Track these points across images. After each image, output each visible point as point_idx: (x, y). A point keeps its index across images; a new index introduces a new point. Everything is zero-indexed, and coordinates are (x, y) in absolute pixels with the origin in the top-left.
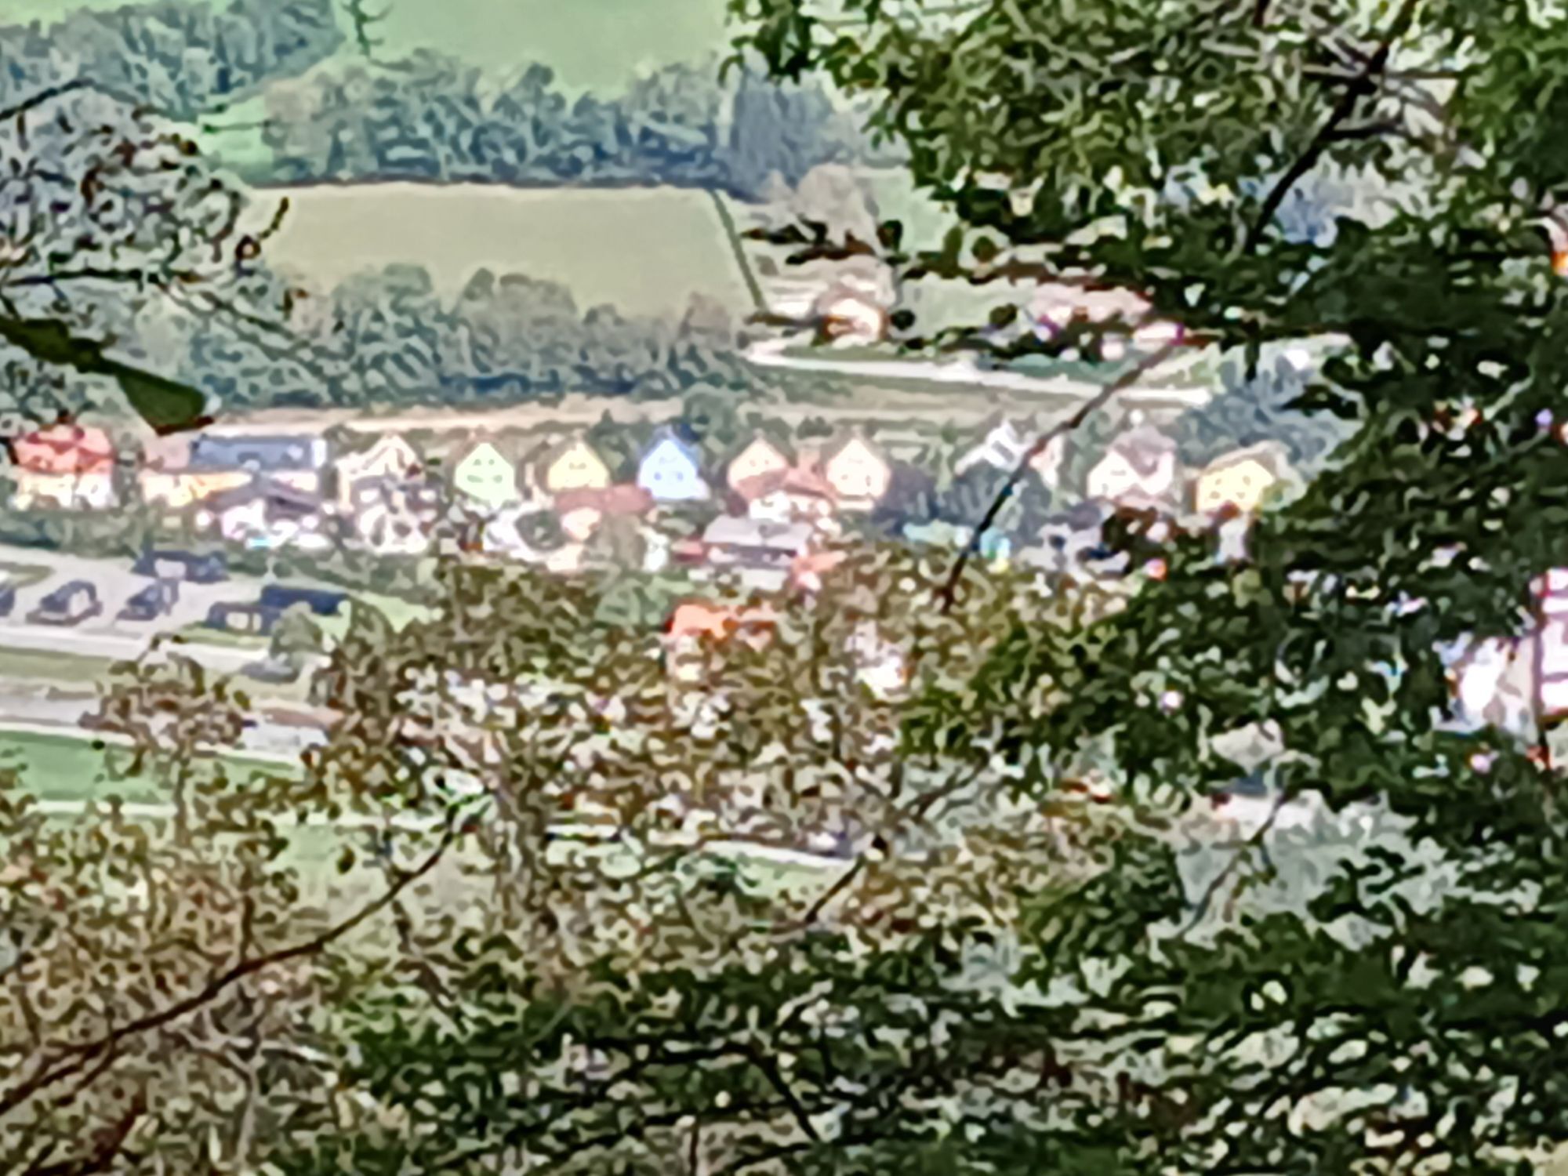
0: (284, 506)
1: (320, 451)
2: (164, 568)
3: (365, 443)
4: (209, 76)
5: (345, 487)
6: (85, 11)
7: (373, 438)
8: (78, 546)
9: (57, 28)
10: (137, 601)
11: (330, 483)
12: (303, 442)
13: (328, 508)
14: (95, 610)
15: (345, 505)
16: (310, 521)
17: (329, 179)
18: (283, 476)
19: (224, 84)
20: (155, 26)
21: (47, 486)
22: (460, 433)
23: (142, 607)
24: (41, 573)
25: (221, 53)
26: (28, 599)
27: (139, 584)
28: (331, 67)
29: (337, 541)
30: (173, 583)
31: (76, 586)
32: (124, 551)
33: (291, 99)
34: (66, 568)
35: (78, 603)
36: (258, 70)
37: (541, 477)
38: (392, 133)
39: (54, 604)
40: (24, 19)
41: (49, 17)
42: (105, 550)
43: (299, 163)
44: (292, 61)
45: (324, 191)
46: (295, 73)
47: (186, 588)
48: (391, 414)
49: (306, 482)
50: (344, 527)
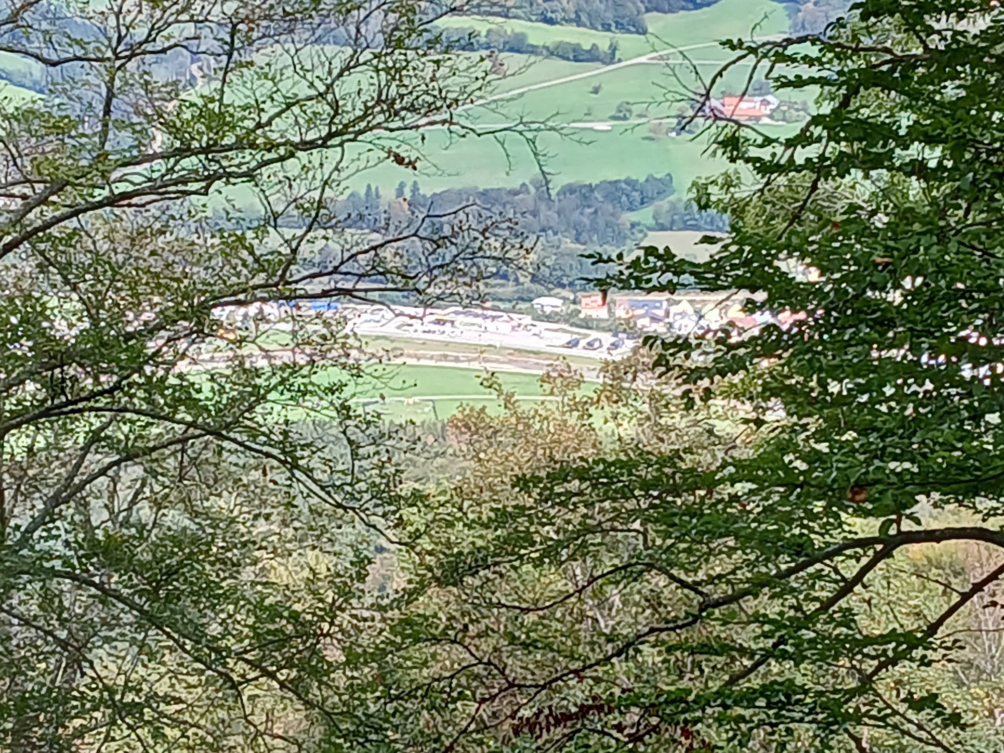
0: (654, 319)
1: (665, 304)
2: (621, 335)
3: (678, 302)
4: (639, 199)
5: (671, 315)
6: (605, 181)
7: (680, 302)
8: (598, 328)
9: (597, 185)
10: (613, 344)
11: (667, 314)
12: (661, 302)
13: (667, 320)
14: (601, 346)
15: (670, 320)
16: (661, 324)
17: (671, 229)
18: (654, 311)
19: (642, 203)
20: (624, 185)
21: (590, 312)
22: (704, 301)
23: (615, 346)
24: (586, 336)
25: (642, 193)
26: (583, 343)
27: (614, 339)
28: (672, 198)
29: (669, 329)
30: (622, 340)
31: (596, 340)
32: (610, 330)
33: (661, 207)
34: (594, 334)
35: (597, 344)
36: (653, 199)
37: (726, 313)
38: (688, 217)
39: (589, 344)
40: (587, 183)
41: (595, 182)
42: (604, 330)
43: (662, 224)
44: (662, 196)
45: (669, 233)
46: (662, 200)
47: (626, 341)
48: (686, 294)
49: (660, 313)
50: (671, 325)
